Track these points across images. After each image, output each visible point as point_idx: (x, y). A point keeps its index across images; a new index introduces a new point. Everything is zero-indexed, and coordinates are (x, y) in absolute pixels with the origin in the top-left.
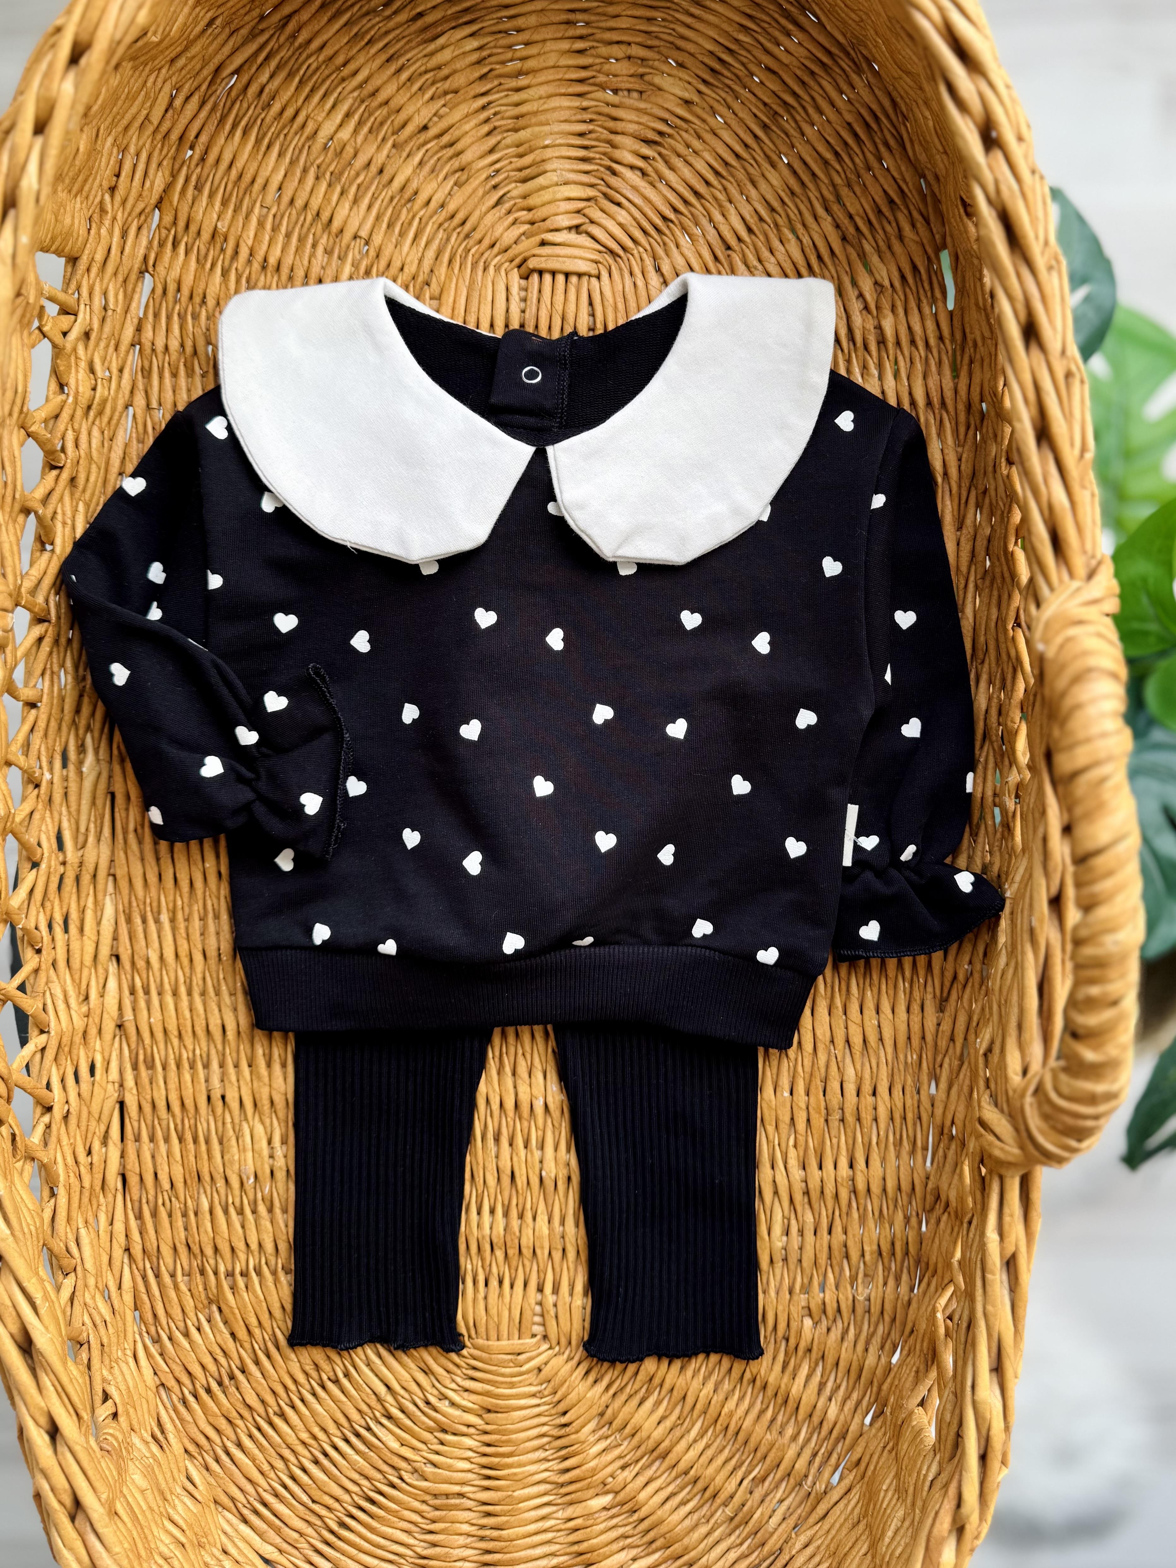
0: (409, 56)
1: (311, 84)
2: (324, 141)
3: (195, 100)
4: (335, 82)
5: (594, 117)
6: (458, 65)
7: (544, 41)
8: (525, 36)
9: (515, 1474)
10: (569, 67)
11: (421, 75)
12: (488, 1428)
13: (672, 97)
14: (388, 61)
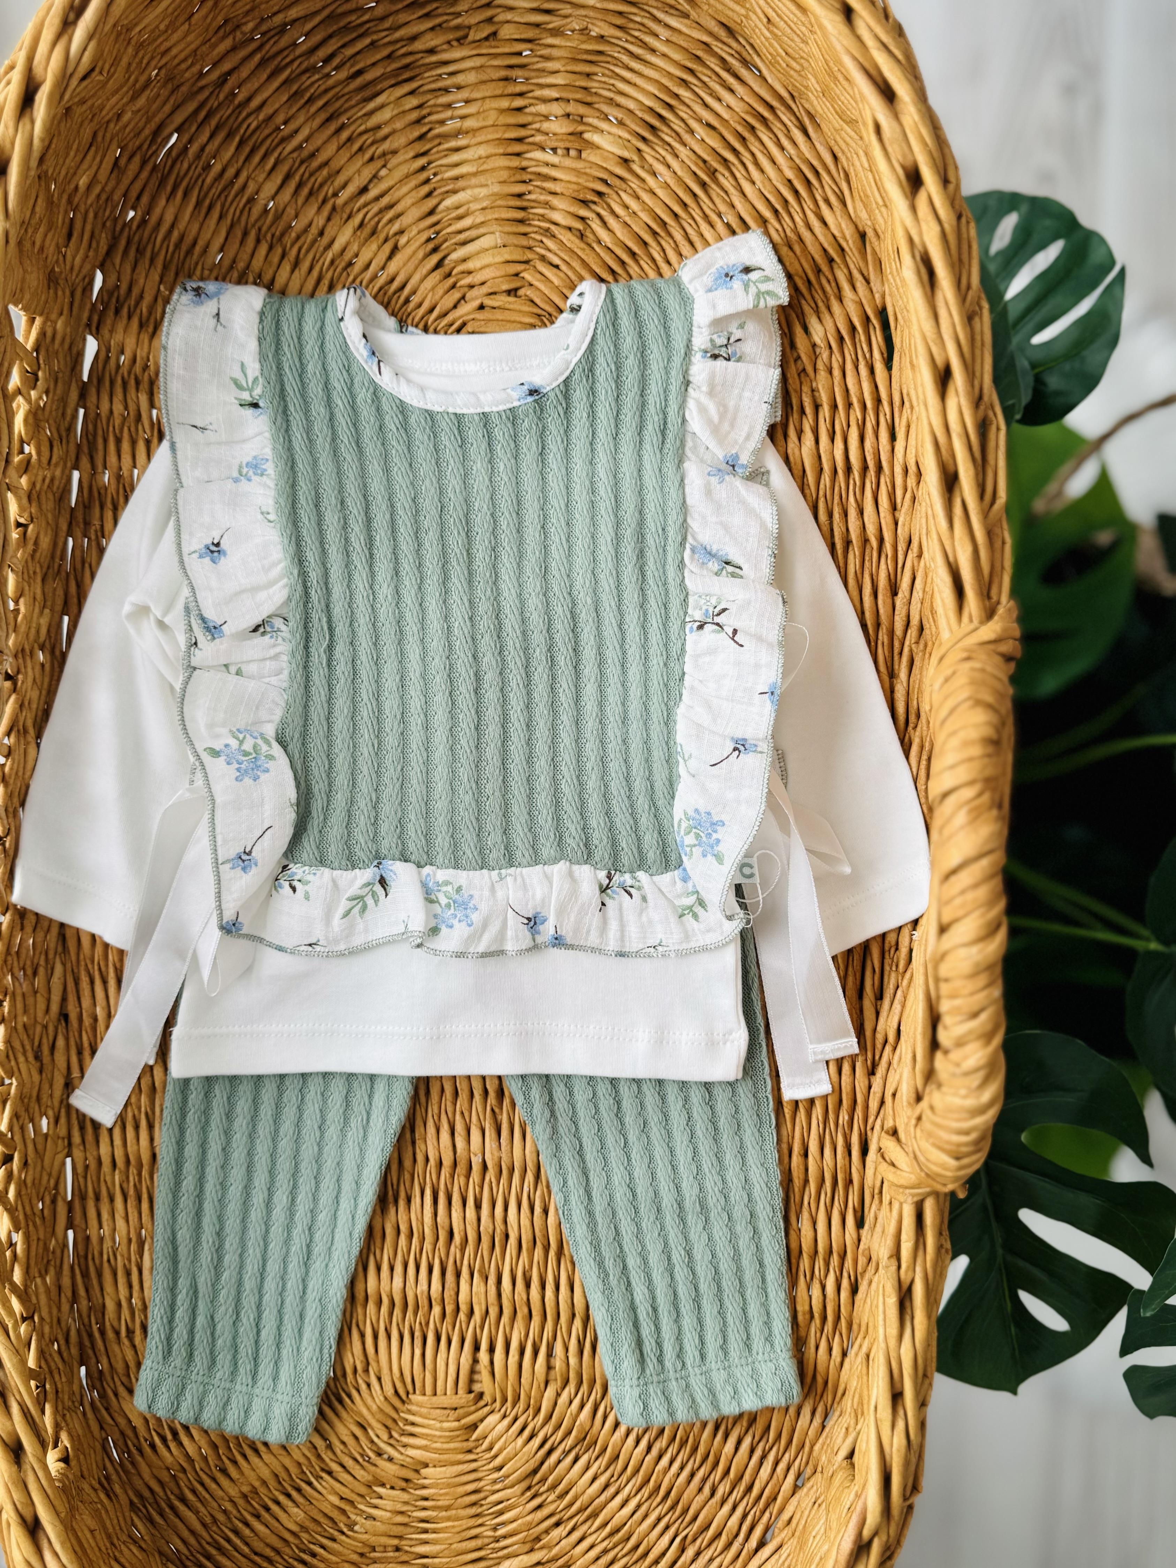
0: (349, 114)
1: (251, 143)
2: (263, 202)
3: (137, 159)
4: (276, 141)
5: (532, 177)
6: (398, 125)
7: (484, 98)
8: (464, 94)
9: (453, 1527)
10: (508, 125)
11: (361, 134)
12: (426, 1482)
13: (611, 156)
14: (328, 120)
